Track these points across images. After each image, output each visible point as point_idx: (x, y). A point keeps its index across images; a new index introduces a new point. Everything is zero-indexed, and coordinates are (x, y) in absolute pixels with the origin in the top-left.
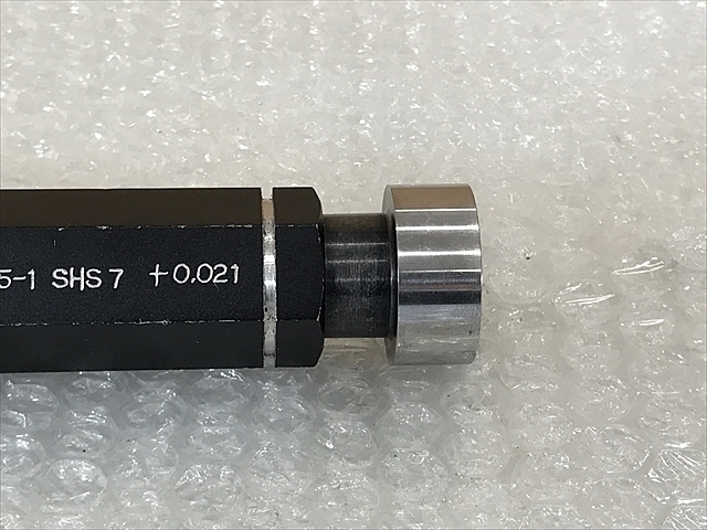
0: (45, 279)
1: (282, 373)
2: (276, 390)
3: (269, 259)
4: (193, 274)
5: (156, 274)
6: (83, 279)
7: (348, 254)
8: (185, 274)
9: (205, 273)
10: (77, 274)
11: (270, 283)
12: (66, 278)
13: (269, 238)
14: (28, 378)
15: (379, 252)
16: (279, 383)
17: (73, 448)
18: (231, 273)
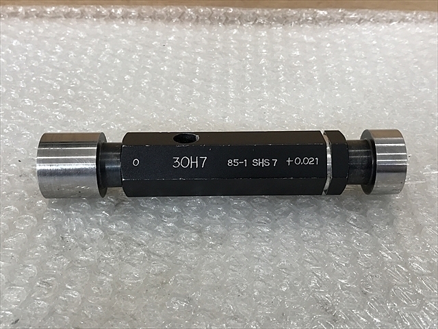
0: (250, 163)
1: (328, 197)
2: (327, 203)
3: (329, 156)
4: (302, 161)
5: (289, 161)
6: (263, 163)
7: (356, 154)
8: (298, 161)
9: (306, 161)
10: (261, 161)
11: (329, 164)
12: (257, 162)
13: (328, 148)
14: (239, 198)
15: (367, 153)
16: (328, 201)
17: (259, 222)
18: (315, 160)
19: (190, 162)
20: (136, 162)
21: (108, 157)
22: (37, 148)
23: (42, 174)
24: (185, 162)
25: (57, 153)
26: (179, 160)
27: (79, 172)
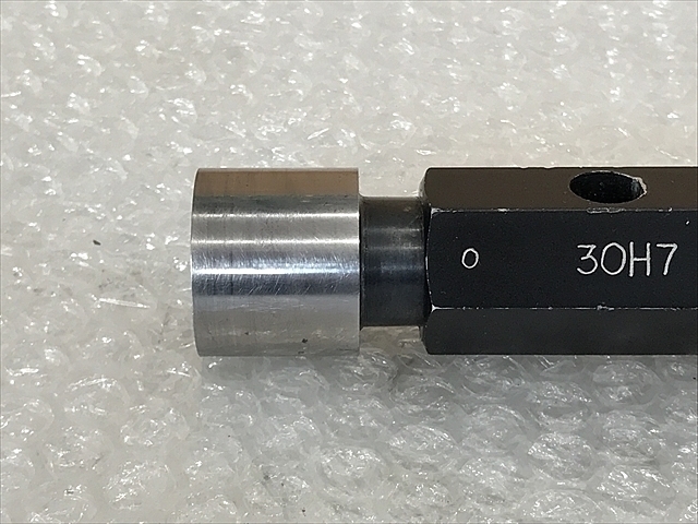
19: (630, 260)
20: (471, 257)
21: (387, 240)
22: (186, 212)
23: (205, 287)
24: (614, 258)
25: (248, 229)
26: (597, 253)
27: (310, 286)
